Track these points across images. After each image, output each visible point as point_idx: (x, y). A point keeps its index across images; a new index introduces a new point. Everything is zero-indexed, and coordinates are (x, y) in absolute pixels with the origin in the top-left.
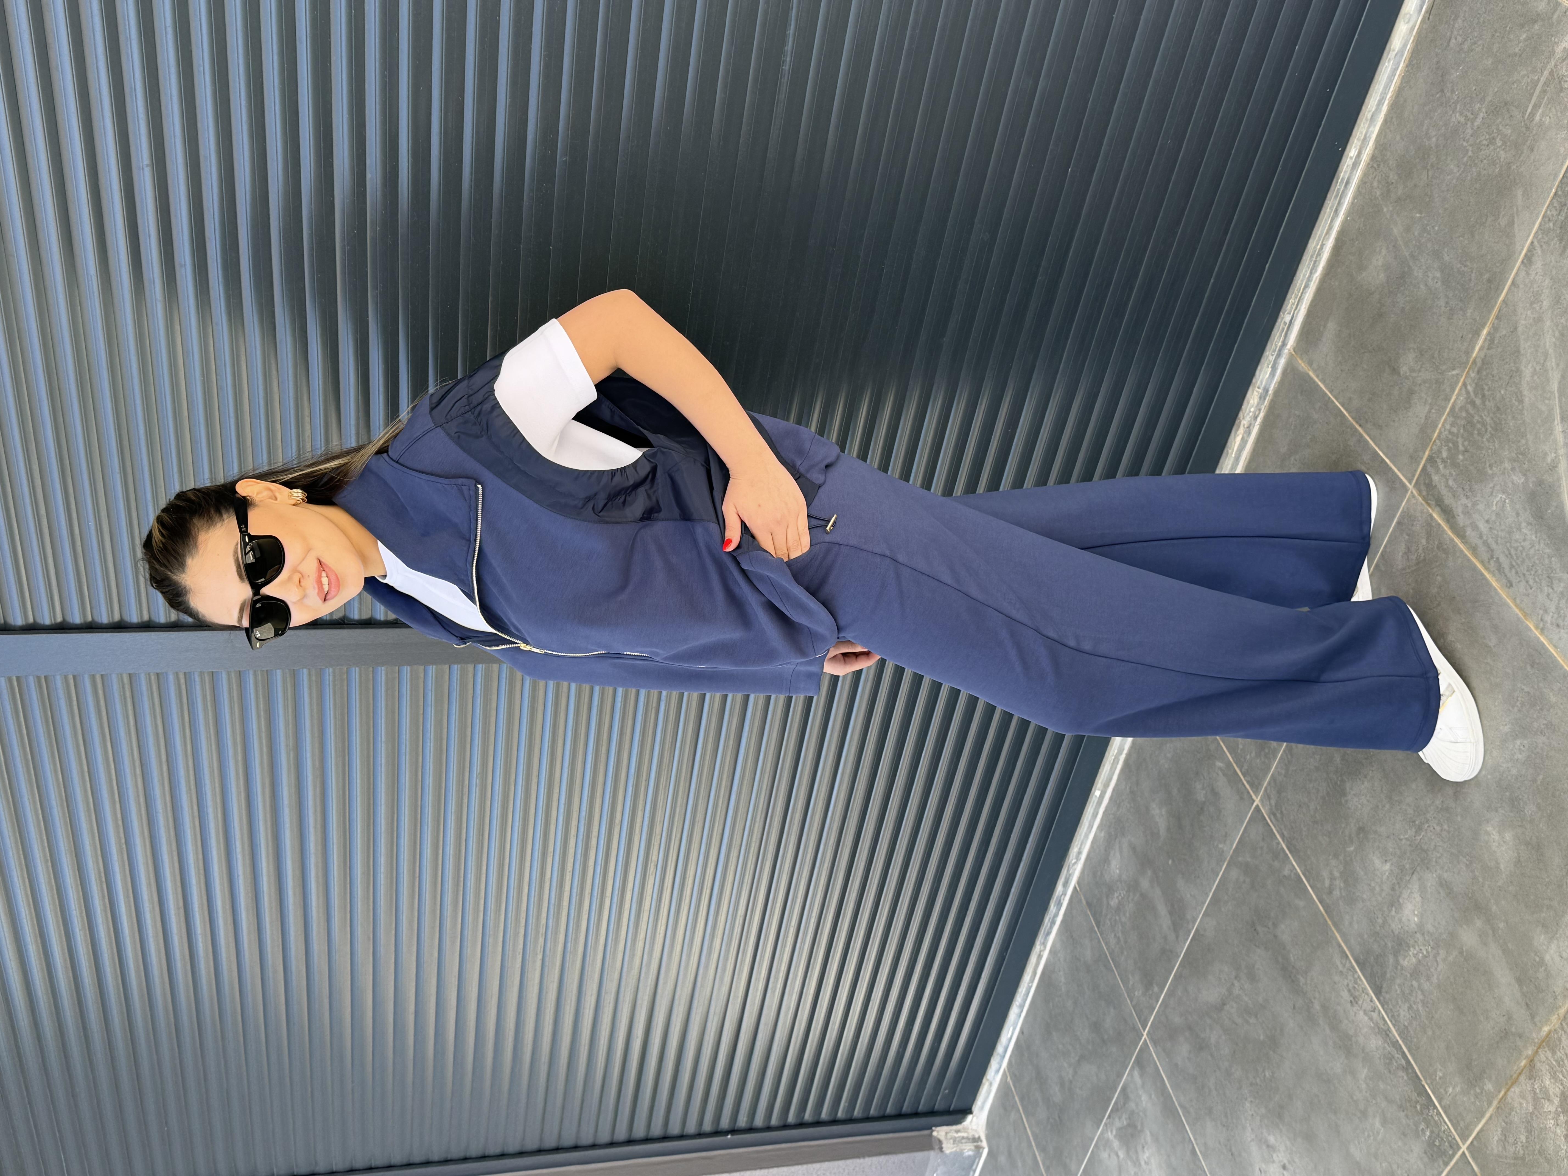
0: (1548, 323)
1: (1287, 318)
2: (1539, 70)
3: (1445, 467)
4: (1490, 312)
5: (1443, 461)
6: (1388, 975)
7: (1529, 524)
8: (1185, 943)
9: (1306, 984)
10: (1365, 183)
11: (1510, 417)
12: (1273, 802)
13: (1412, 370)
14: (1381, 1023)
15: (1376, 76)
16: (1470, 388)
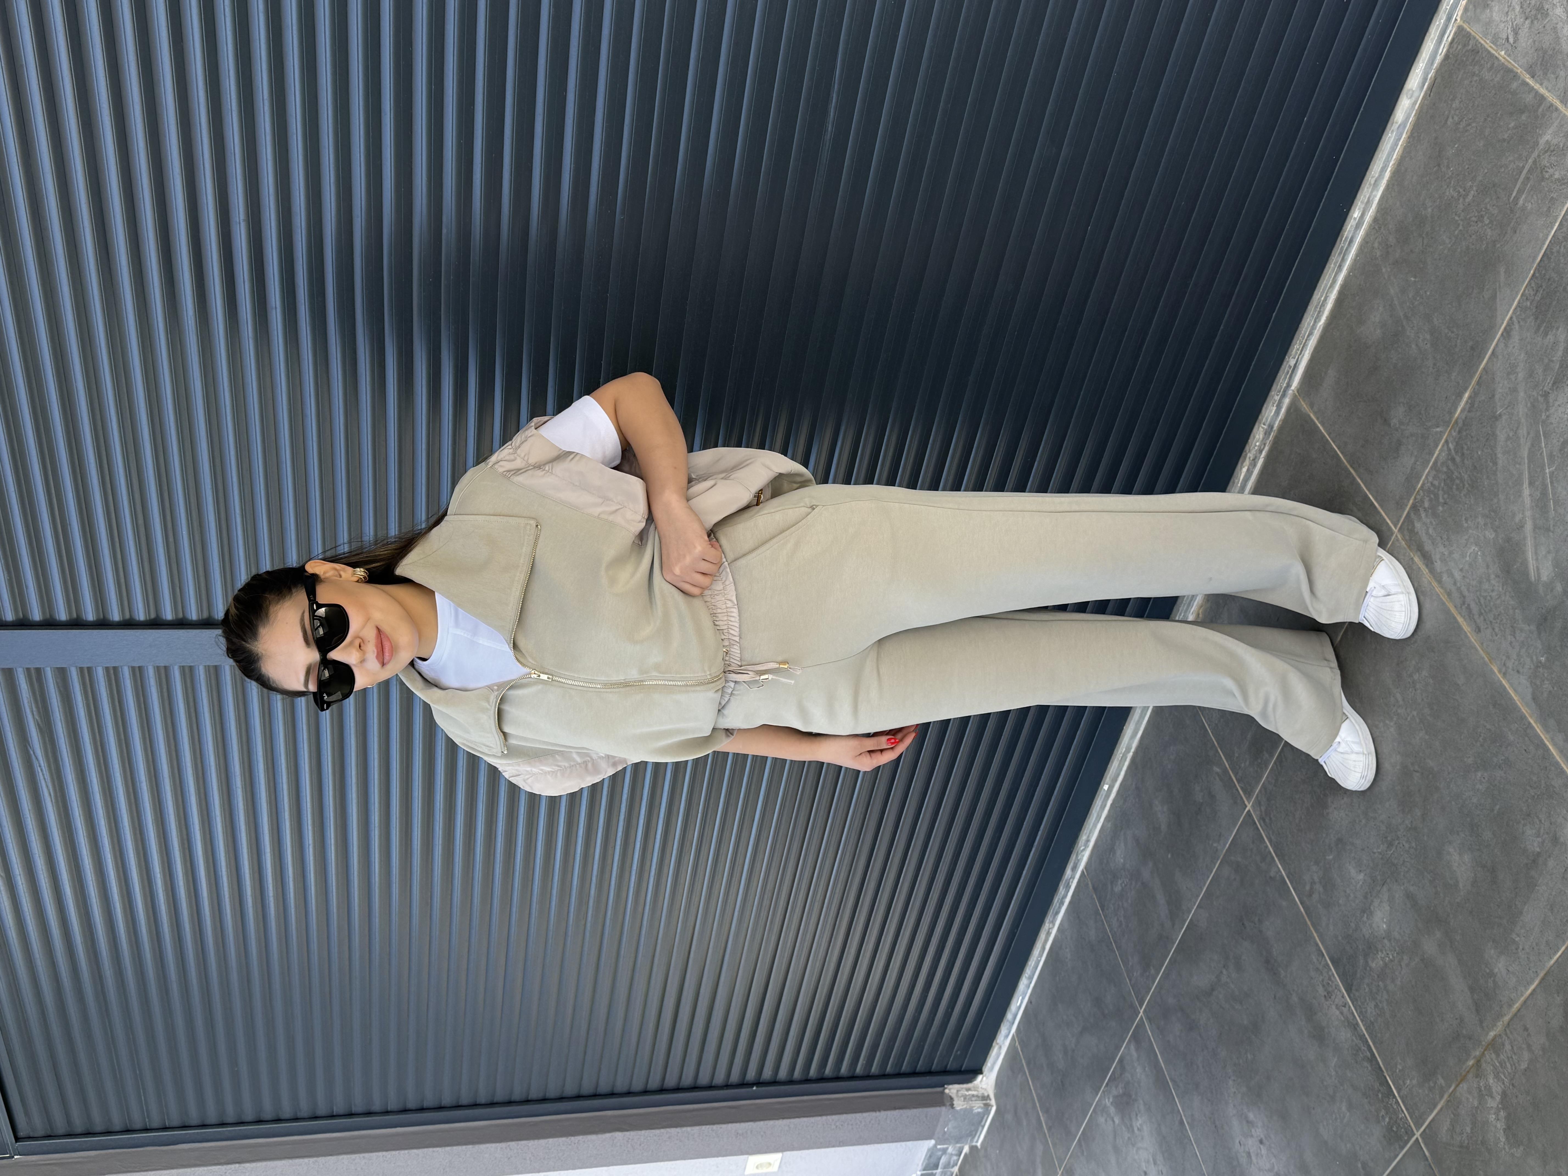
0: (1522, 394)
1: (1292, 362)
2: (1524, 158)
3: (1427, 515)
4: (1472, 377)
5: (1425, 510)
6: (1358, 975)
7: (1497, 576)
8: (1180, 932)
9: (1286, 977)
10: (1367, 243)
11: (1485, 477)
12: (1263, 809)
13: (1401, 423)
15: (1380, 145)
16: (1451, 445)
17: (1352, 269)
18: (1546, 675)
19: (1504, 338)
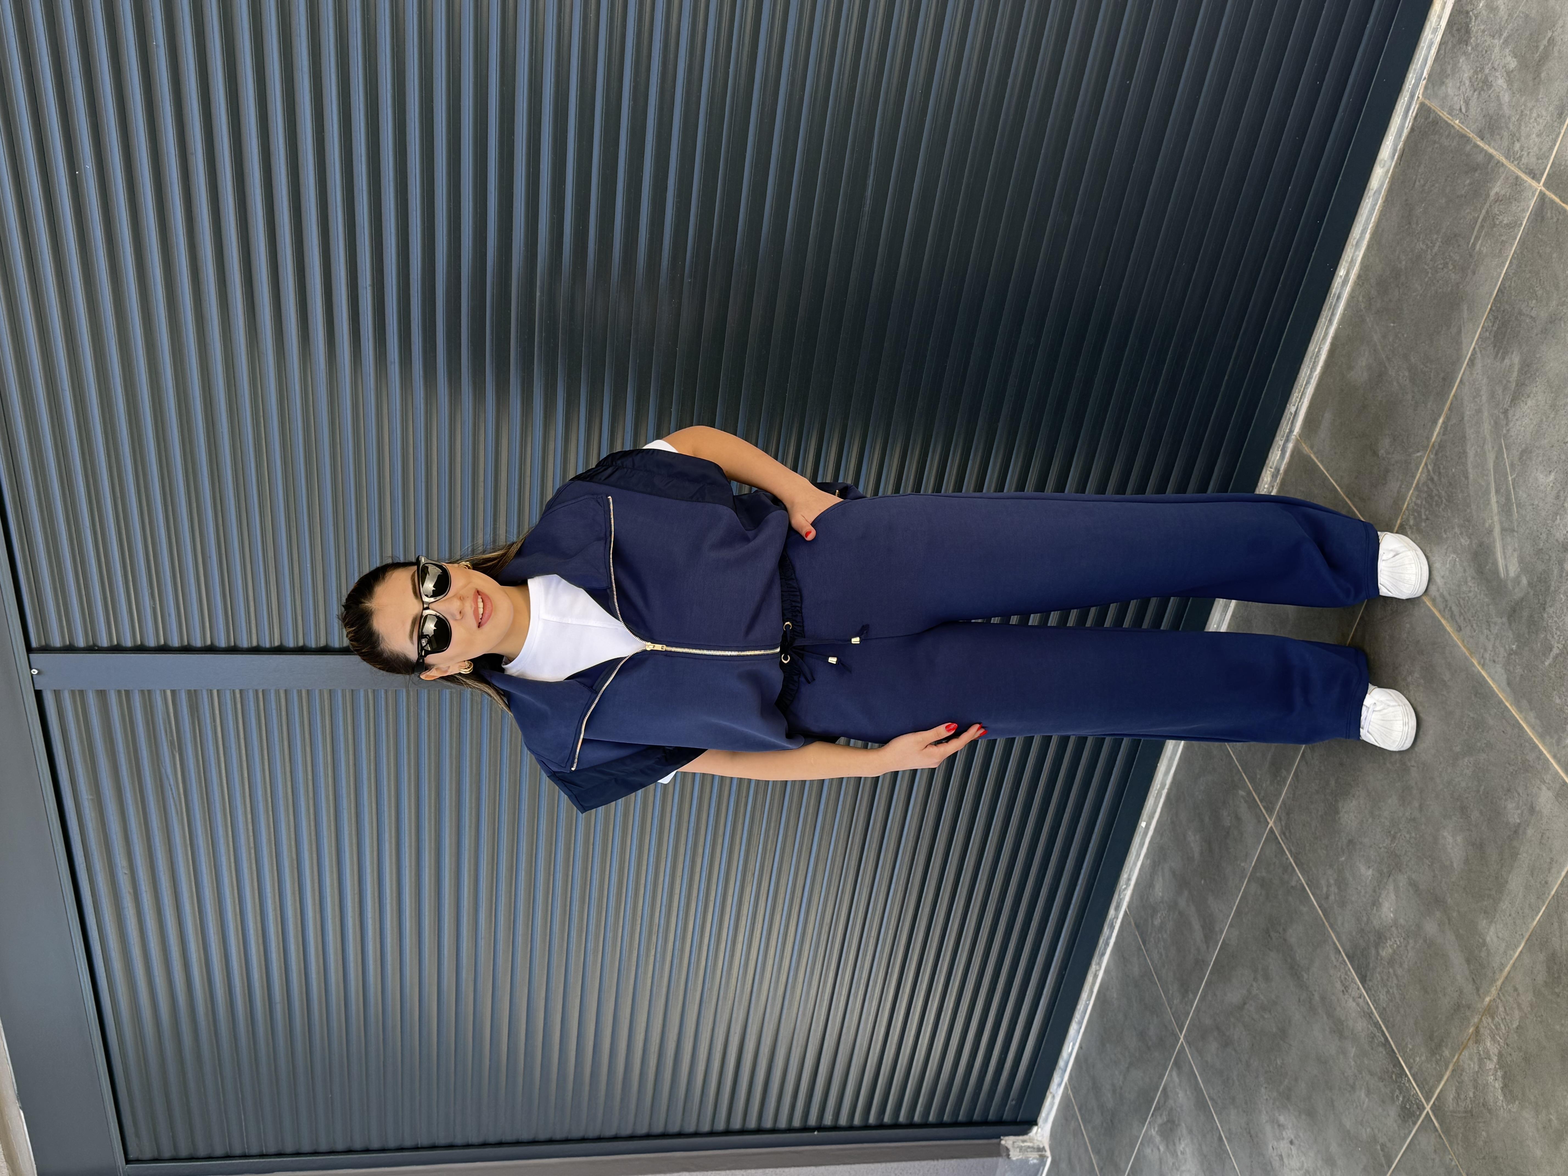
0: (1486, 414)
1: (1293, 409)
2: (1479, 209)
4: (1444, 404)
5: (1411, 528)
6: (1371, 965)
7: (1473, 578)
8: (1214, 953)
9: (1308, 979)
10: (1353, 297)
11: (1459, 491)
12: (1283, 823)
14: (1365, 1007)
15: (1359, 210)
16: (1430, 467)
17: (1341, 323)
18: (1517, 661)
19: (1469, 367)
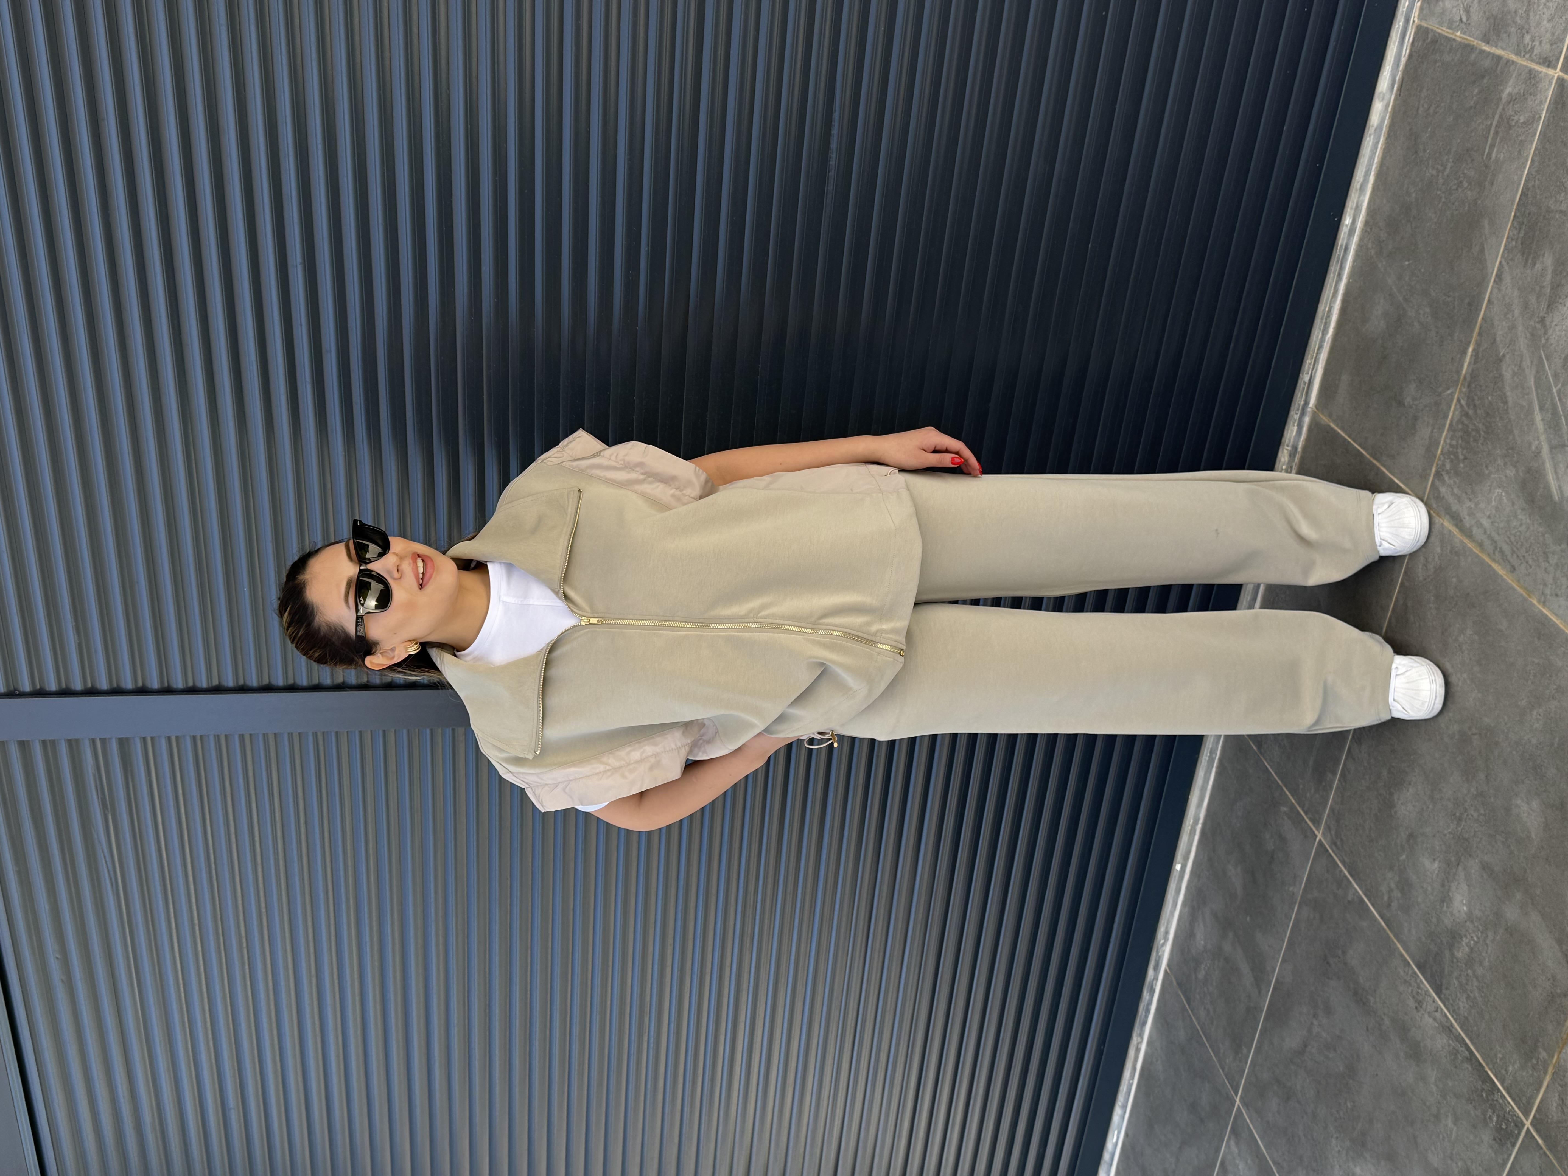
0: (1520, 328)
1: (1307, 378)
2: (1491, 116)
3: (1450, 478)
4: (1472, 331)
5: (1448, 472)
6: (1446, 972)
8: (1267, 997)
9: (1376, 1002)
10: (1362, 246)
11: (1498, 419)
12: (1333, 832)
13: (1414, 399)
14: (1444, 1020)
15: (1361, 150)
16: (1463, 402)
17: (1352, 275)
19: (1497, 284)
